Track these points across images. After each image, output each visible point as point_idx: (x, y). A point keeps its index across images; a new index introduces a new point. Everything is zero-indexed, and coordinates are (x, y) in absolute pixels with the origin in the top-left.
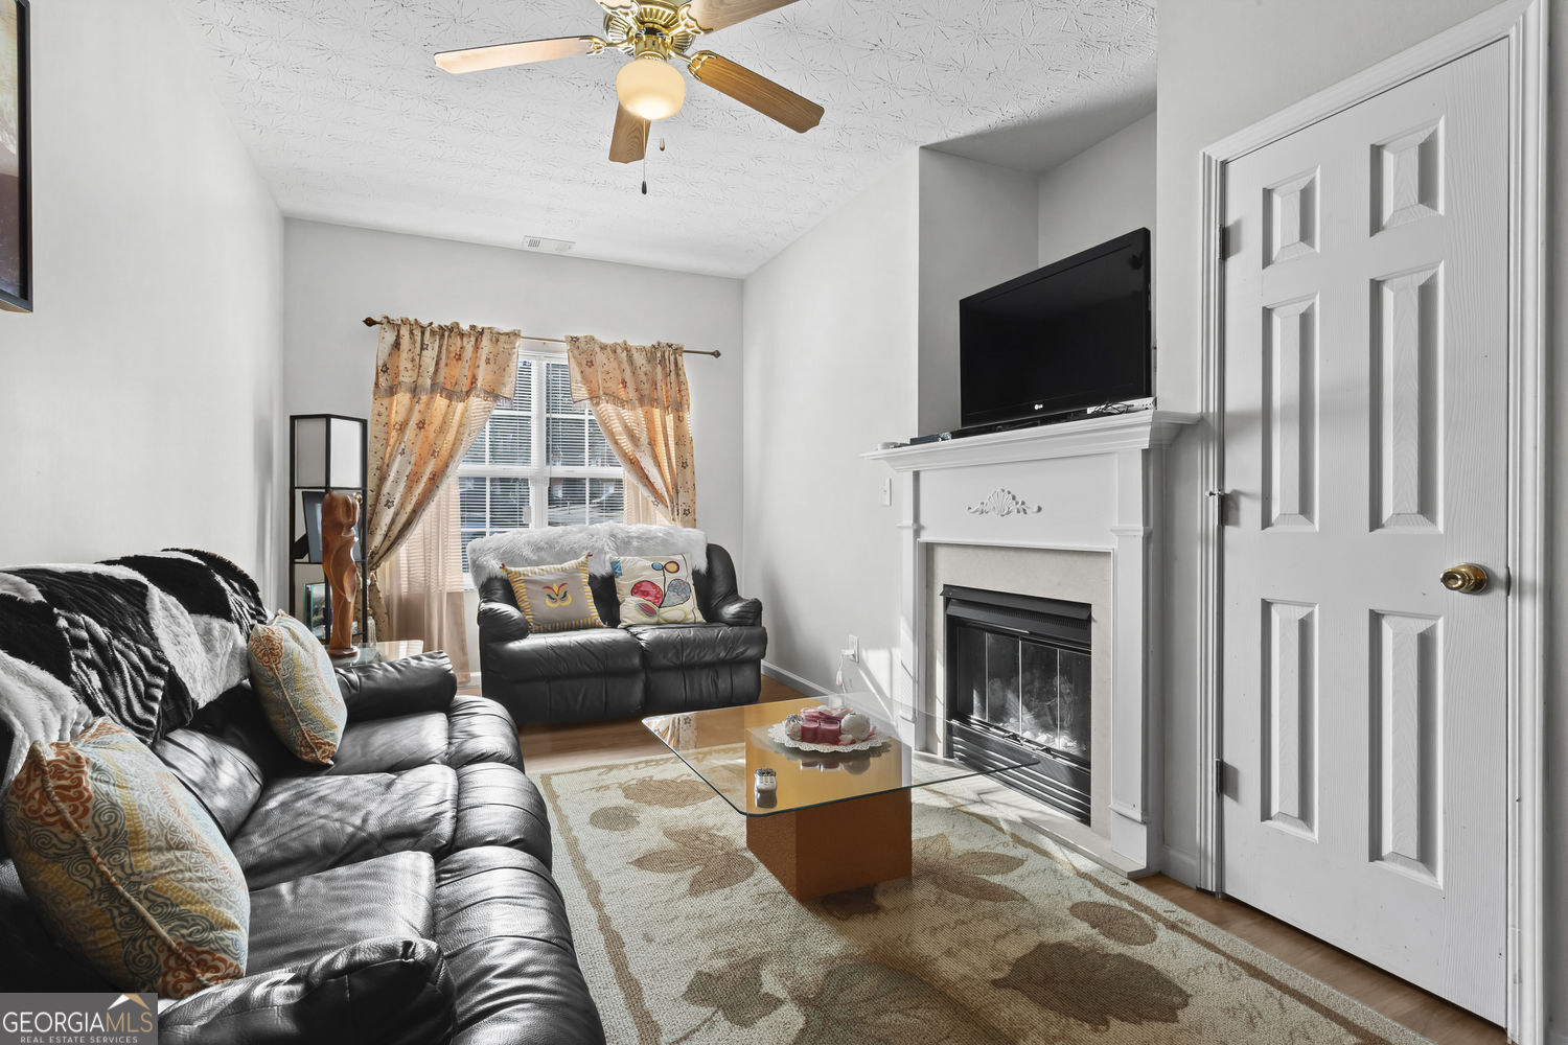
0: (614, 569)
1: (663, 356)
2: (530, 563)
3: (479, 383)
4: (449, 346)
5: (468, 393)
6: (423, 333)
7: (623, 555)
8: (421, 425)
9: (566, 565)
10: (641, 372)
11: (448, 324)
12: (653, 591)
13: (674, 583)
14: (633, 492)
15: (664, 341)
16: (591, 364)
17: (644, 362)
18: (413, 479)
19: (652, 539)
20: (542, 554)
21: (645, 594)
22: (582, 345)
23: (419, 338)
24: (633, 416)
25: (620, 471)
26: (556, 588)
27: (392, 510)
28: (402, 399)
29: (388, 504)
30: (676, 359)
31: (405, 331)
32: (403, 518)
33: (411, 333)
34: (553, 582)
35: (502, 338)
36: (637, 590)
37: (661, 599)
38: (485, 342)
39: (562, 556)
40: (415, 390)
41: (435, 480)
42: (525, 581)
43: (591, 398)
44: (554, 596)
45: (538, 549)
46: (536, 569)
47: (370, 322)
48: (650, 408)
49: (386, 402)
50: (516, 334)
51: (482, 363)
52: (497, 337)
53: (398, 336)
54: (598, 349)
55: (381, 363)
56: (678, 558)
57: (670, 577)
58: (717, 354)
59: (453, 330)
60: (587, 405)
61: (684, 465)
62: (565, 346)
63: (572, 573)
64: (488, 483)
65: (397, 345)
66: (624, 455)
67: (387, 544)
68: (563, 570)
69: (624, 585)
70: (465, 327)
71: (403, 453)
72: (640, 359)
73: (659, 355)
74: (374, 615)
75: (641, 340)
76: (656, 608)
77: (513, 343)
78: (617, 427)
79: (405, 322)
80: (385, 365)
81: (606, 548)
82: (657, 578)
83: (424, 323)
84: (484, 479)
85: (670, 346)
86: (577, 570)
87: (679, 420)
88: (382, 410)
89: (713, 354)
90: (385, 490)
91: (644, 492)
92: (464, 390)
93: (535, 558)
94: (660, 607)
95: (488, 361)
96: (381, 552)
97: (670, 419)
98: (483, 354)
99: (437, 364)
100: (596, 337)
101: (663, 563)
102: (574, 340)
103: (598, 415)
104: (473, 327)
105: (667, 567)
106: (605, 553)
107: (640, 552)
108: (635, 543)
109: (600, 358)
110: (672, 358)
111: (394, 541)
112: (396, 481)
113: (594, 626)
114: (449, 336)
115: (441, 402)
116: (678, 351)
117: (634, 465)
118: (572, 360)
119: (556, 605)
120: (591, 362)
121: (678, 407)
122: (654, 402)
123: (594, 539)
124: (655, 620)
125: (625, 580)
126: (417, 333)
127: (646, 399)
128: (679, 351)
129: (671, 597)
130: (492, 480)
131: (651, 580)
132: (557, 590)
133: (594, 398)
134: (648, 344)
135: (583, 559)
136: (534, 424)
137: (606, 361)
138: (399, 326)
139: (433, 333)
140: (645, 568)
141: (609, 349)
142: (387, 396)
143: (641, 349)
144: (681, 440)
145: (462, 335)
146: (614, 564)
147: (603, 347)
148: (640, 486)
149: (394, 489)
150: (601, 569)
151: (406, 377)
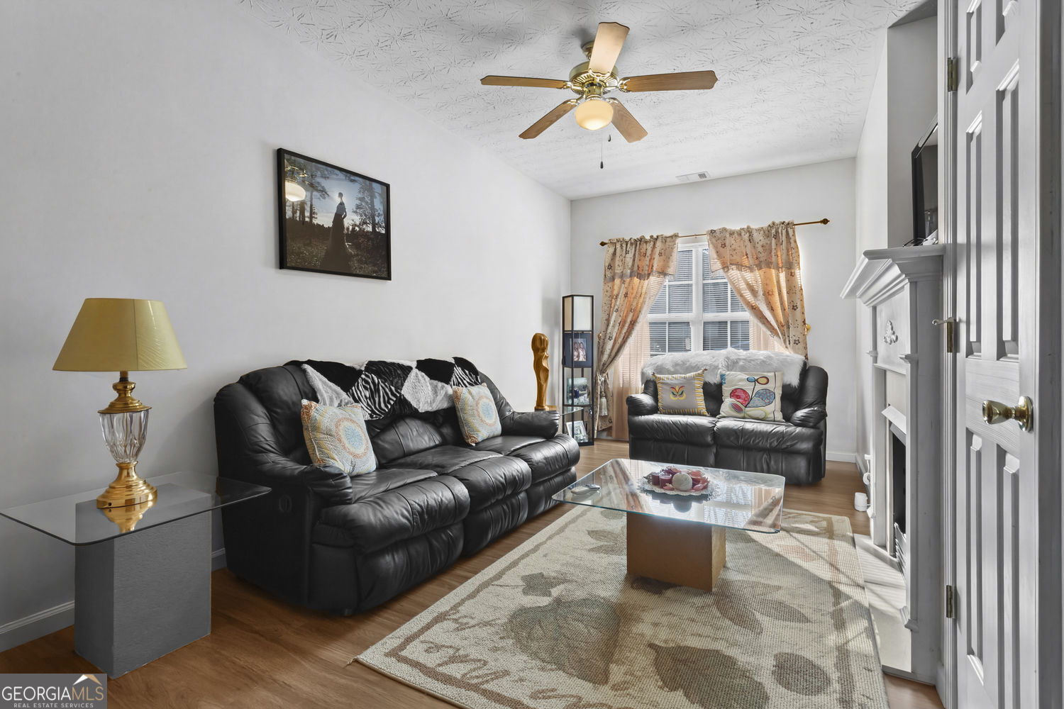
0: (722, 379)
1: (777, 232)
2: (669, 372)
3: (654, 269)
4: (640, 249)
5: (649, 275)
6: (627, 245)
7: (731, 370)
8: (626, 295)
9: (688, 375)
10: (759, 246)
11: (639, 237)
12: (743, 395)
13: (761, 391)
14: (755, 327)
15: (777, 222)
16: (724, 246)
17: (762, 238)
18: (622, 324)
19: (753, 360)
20: (678, 368)
21: (738, 397)
22: (718, 234)
23: (624, 248)
24: (754, 277)
25: (746, 315)
26: (677, 389)
27: (612, 341)
28: (617, 281)
29: (610, 338)
30: (787, 232)
31: (618, 246)
32: (617, 346)
33: (621, 245)
34: (676, 384)
35: (668, 239)
36: (734, 394)
37: (747, 401)
38: (659, 244)
39: (689, 369)
40: (622, 276)
41: (633, 323)
42: (662, 383)
43: (723, 268)
44: (675, 393)
45: (676, 365)
46: (670, 376)
47: (603, 244)
48: (768, 270)
49: (610, 284)
50: (676, 236)
51: (656, 256)
52: (665, 239)
53: (615, 249)
54: (728, 236)
55: (607, 265)
56: (770, 375)
57: (759, 387)
58: (825, 221)
59: (641, 240)
60: (721, 272)
61: (794, 308)
62: (706, 238)
63: (690, 380)
64: (667, 325)
65: (614, 253)
66: (748, 303)
67: (610, 359)
68: (685, 378)
69: (726, 390)
70: (648, 238)
71: (617, 311)
72: (758, 237)
73: (773, 231)
74: (606, 397)
75: (759, 222)
76: (743, 407)
77: (674, 241)
78: (743, 286)
79: (618, 241)
80: (610, 265)
81: (720, 366)
82: (749, 388)
83: (627, 239)
84: (665, 323)
85: (783, 223)
86: (694, 378)
87: (791, 275)
88: (608, 289)
89: (821, 222)
90: (609, 331)
91: (763, 328)
92: (646, 272)
93: (672, 370)
94: (746, 407)
95: (660, 254)
96: (607, 364)
97: (782, 276)
98: (657, 251)
99: (634, 260)
100: (728, 227)
101: (756, 378)
102: (712, 232)
103: (729, 278)
104: (652, 237)
105: (759, 380)
106: (719, 369)
107: (743, 369)
108: (741, 363)
109: (729, 240)
110: (784, 232)
111: (613, 357)
112: (614, 326)
113: (700, 414)
114: (640, 244)
115: (636, 280)
116: (789, 225)
117: (755, 310)
118: (711, 245)
119: (676, 398)
120: (725, 244)
121: (790, 267)
122: (769, 264)
123: (714, 360)
124: (742, 415)
125: (727, 387)
126: (624, 245)
127: (763, 263)
128: (791, 225)
129: (756, 401)
130: (670, 323)
131: (743, 388)
132: (678, 390)
133: (725, 267)
134: (765, 225)
135: (700, 372)
136: (694, 288)
137: (733, 242)
138: (615, 243)
139: (632, 244)
140: (741, 380)
141: (736, 234)
142: (610, 281)
143: (759, 230)
144: (792, 288)
145: (646, 242)
146: (722, 376)
147: (732, 233)
148: (760, 324)
149: (613, 331)
150: (713, 379)
151: (618, 270)
